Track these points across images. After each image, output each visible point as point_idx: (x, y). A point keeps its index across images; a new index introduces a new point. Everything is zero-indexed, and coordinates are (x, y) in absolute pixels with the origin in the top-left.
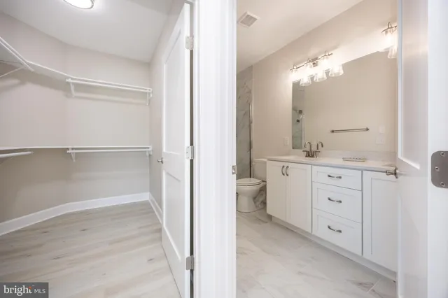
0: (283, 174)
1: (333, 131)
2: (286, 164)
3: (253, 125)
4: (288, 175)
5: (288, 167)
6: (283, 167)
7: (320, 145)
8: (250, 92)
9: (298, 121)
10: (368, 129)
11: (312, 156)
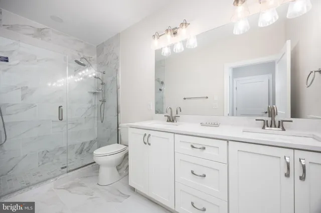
0: (145, 143)
1: (185, 99)
2: (148, 132)
3: (120, 90)
4: (149, 144)
5: (150, 135)
6: (145, 135)
7: (179, 110)
8: (118, 58)
9: (160, 90)
10: (207, 98)
11: (173, 121)
